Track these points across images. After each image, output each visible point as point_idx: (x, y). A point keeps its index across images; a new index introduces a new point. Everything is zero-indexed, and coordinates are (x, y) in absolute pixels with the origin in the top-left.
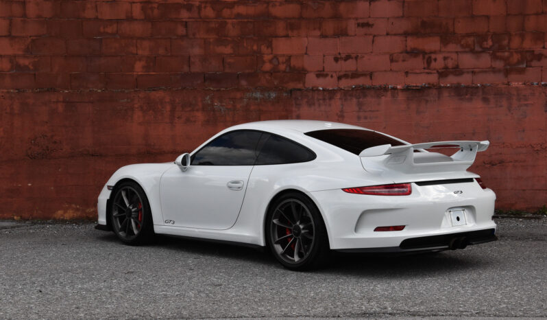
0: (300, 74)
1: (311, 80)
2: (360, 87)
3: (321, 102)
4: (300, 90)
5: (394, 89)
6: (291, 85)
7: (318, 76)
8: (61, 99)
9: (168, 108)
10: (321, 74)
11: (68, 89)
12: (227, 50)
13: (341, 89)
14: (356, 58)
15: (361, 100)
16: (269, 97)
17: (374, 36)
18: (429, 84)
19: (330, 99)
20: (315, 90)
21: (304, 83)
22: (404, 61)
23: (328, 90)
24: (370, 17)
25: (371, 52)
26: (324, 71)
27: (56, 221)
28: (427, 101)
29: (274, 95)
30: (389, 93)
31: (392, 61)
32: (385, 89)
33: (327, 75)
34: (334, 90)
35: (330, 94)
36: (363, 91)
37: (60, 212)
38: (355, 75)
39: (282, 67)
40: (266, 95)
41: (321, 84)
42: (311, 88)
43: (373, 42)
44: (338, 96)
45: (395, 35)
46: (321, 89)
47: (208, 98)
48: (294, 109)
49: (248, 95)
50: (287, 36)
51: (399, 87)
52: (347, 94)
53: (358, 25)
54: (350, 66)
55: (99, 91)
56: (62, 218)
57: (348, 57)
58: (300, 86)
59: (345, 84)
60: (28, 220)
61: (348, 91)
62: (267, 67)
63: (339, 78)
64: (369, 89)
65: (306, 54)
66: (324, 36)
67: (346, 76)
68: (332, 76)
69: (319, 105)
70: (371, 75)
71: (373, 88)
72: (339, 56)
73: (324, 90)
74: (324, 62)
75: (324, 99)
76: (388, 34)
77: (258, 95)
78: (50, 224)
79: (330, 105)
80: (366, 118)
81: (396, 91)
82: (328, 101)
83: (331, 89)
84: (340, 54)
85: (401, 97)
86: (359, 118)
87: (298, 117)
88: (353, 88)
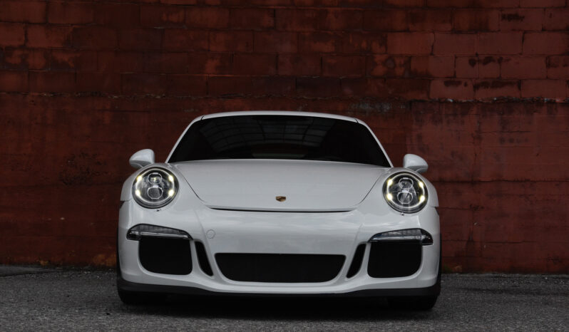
0: (424, 80)
1: (438, 89)
2: (504, 99)
3: (451, 118)
4: (422, 101)
5: (551, 103)
6: (411, 96)
7: (447, 84)
8: (108, 107)
10: (451, 81)
12: (327, 47)
13: (478, 102)
14: (500, 61)
15: (505, 116)
16: (382, 109)
17: (525, 32)
19: (463, 114)
20: (442, 102)
21: (428, 94)
22: (565, 65)
23: (461, 103)
24: (519, 7)
25: (521, 54)
26: (455, 76)
27: (95, 268)
29: (388, 108)
30: (544, 108)
31: (549, 65)
32: (538, 103)
33: (459, 83)
34: (468, 103)
35: (462, 108)
36: (507, 105)
37: (101, 256)
38: (498, 83)
39: (399, 71)
40: (378, 107)
41: (451, 94)
42: (437, 99)
43: (523, 39)
44: (474, 110)
45: (554, 31)
46: (451, 101)
48: (414, 127)
49: (353, 106)
50: (407, 31)
51: (558, 100)
52: (486, 108)
53: (504, 17)
54: (491, 71)
55: (159, 97)
56: (103, 264)
57: (488, 60)
58: (423, 96)
59: (482, 95)
60: (57, 266)
61: (488, 104)
62: (380, 70)
63: (476, 87)
64: (516, 102)
65: (432, 54)
66: (456, 31)
67: (485, 84)
68: (466, 85)
69: (448, 122)
70: (519, 84)
71: (522, 101)
72: (476, 59)
73: (455, 102)
74: (455, 66)
75: (455, 115)
76: (543, 30)
78: (87, 270)
79: (463, 122)
80: (511, 141)
81: (554, 105)
82: (460, 116)
83: (464, 101)
84: (477, 55)
85: (561, 113)
86: (502, 140)
87: (420, 137)
88: (494, 102)
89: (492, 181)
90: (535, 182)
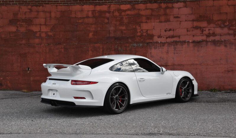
0: (151, 36)
1: (156, 39)
2: (175, 41)
3: (160, 47)
4: (151, 43)
5: (188, 42)
6: (148, 41)
7: (158, 37)
8: (63, 47)
9: (101, 50)
10: (160, 37)
11: (65, 43)
12: (124, 28)
13: (167, 42)
14: (173, 30)
15: (175, 46)
16: (139, 45)
17: (181, 22)
18: (202, 40)
19: (163, 46)
20: (157, 43)
21: (153, 40)
22: (192, 31)
23: (162, 43)
24: (179, 14)
25: (179, 28)
26: (160, 35)
28: (202, 47)
29: (141, 45)
30: (186, 44)
31: (187, 31)
32: (185, 42)
33: (162, 37)
34: (164, 43)
35: (163, 44)
36: (176, 43)
38: (173, 37)
39: (144, 34)
40: (138, 45)
41: (159, 40)
42: (155, 42)
43: (180, 23)
44: (166, 45)
45: (189, 21)
46: (159, 42)
47: (116, 46)
48: (149, 50)
49: (131, 45)
50: (146, 22)
51: (190, 41)
52: (170, 44)
53: (174, 17)
54: (171, 33)
55: (76, 44)
57: (170, 30)
58: (151, 41)
59: (169, 40)
61: (170, 43)
62: (139, 34)
63: (167, 38)
64: (178, 42)
65: (154, 29)
66: (161, 22)
67: (169, 37)
68: (164, 37)
69: (159, 49)
70: (179, 37)
71: (180, 42)
72: (167, 30)
73: (160, 43)
74: (161, 32)
75: (161, 46)
76: (186, 21)
77: (135, 45)
79: (163, 48)
80: (177, 53)
81: (189, 43)
82: (162, 47)
83: (163, 42)
84: (167, 29)
85: (191, 45)
86: (174, 53)
87: (151, 53)
88: (172, 42)
89: (172, 65)
90: (184, 65)
